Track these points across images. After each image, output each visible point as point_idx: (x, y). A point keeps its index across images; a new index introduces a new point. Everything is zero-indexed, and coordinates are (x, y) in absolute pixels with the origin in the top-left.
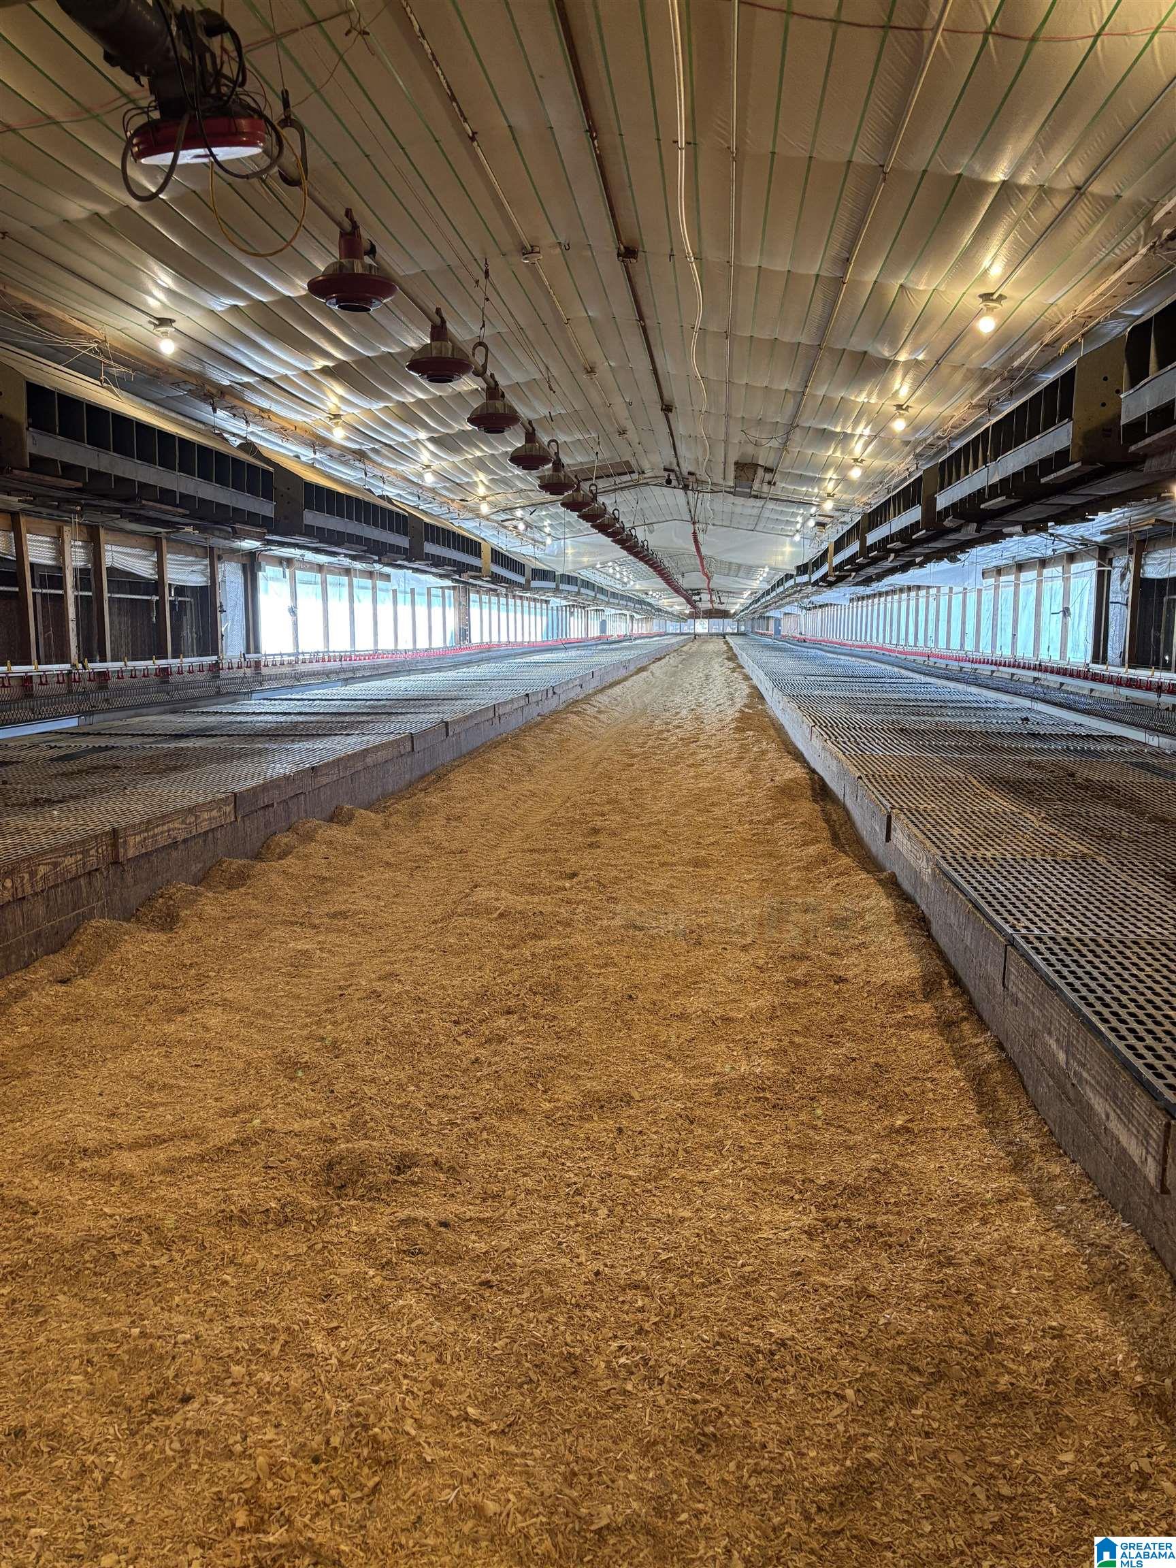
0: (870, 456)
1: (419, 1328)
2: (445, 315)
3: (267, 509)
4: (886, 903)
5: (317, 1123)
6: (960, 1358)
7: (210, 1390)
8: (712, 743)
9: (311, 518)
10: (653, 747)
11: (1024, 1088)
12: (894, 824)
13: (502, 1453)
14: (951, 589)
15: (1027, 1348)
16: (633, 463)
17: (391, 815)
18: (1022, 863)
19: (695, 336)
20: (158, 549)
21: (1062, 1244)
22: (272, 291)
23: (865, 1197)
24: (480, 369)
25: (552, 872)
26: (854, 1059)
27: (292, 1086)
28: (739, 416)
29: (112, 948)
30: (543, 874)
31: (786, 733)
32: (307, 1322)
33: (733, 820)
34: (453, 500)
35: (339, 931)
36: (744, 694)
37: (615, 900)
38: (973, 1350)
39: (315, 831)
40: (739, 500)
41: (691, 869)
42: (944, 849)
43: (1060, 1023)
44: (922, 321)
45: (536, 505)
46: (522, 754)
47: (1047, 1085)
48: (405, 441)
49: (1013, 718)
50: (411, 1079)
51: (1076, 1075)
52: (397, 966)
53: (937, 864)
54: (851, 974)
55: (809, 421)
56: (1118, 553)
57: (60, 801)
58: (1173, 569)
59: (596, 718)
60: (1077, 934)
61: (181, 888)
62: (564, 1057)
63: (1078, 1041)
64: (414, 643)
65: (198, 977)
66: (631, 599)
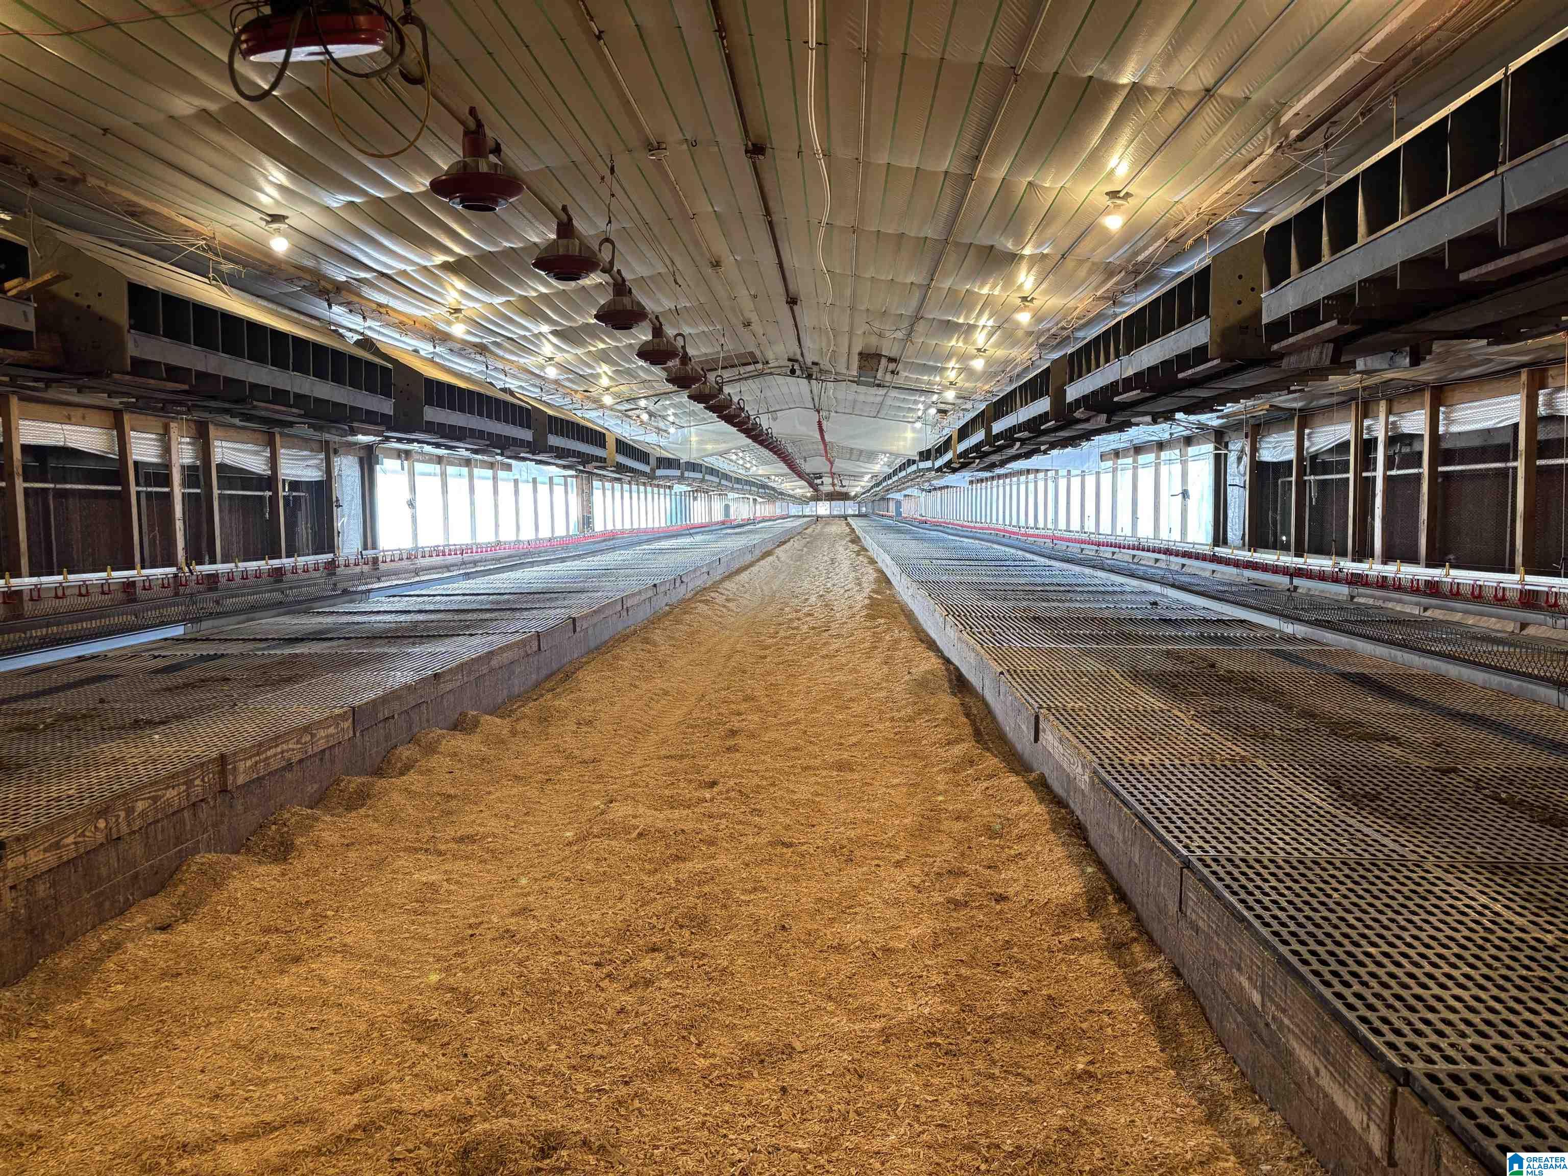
0: (993, 346)
2: (571, 212)
3: (386, 406)
4: (1040, 809)
5: (450, 1097)
8: (844, 631)
9: (432, 414)
10: (785, 638)
11: (1207, 1020)
12: (1042, 725)
14: (1069, 471)
16: (758, 353)
17: (518, 720)
18: (1182, 769)
19: (822, 231)
20: (271, 444)
22: (390, 187)
24: (608, 266)
25: (690, 781)
26: (1025, 993)
27: (420, 1050)
28: (863, 308)
29: (218, 886)
30: (682, 784)
31: (916, 619)
33: (873, 717)
34: (576, 391)
35: (467, 858)
36: (871, 579)
37: (759, 813)
39: (438, 741)
40: (862, 389)
41: (835, 773)
42: (1100, 755)
43: (1252, 960)
44: (1048, 218)
45: (660, 396)
46: (652, 648)
47: (1235, 1021)
48: (527, 334)
49: (1142, 603)
50: (552, 1035)
51: (1273, 1018)
52: (531, 899)
53: (1095, 772)
54: (1011, 891)
55: (933, 313)
56: (1233, 437)
57: (162, 723)
58: (1288, 453)
59: (724, 606)
60: (1254, 853)
61: (295, 813)
62: (718, 1003)
63: (1275, 983)
64: (537, 534)
65: (314, 918)
66: (754, 484)
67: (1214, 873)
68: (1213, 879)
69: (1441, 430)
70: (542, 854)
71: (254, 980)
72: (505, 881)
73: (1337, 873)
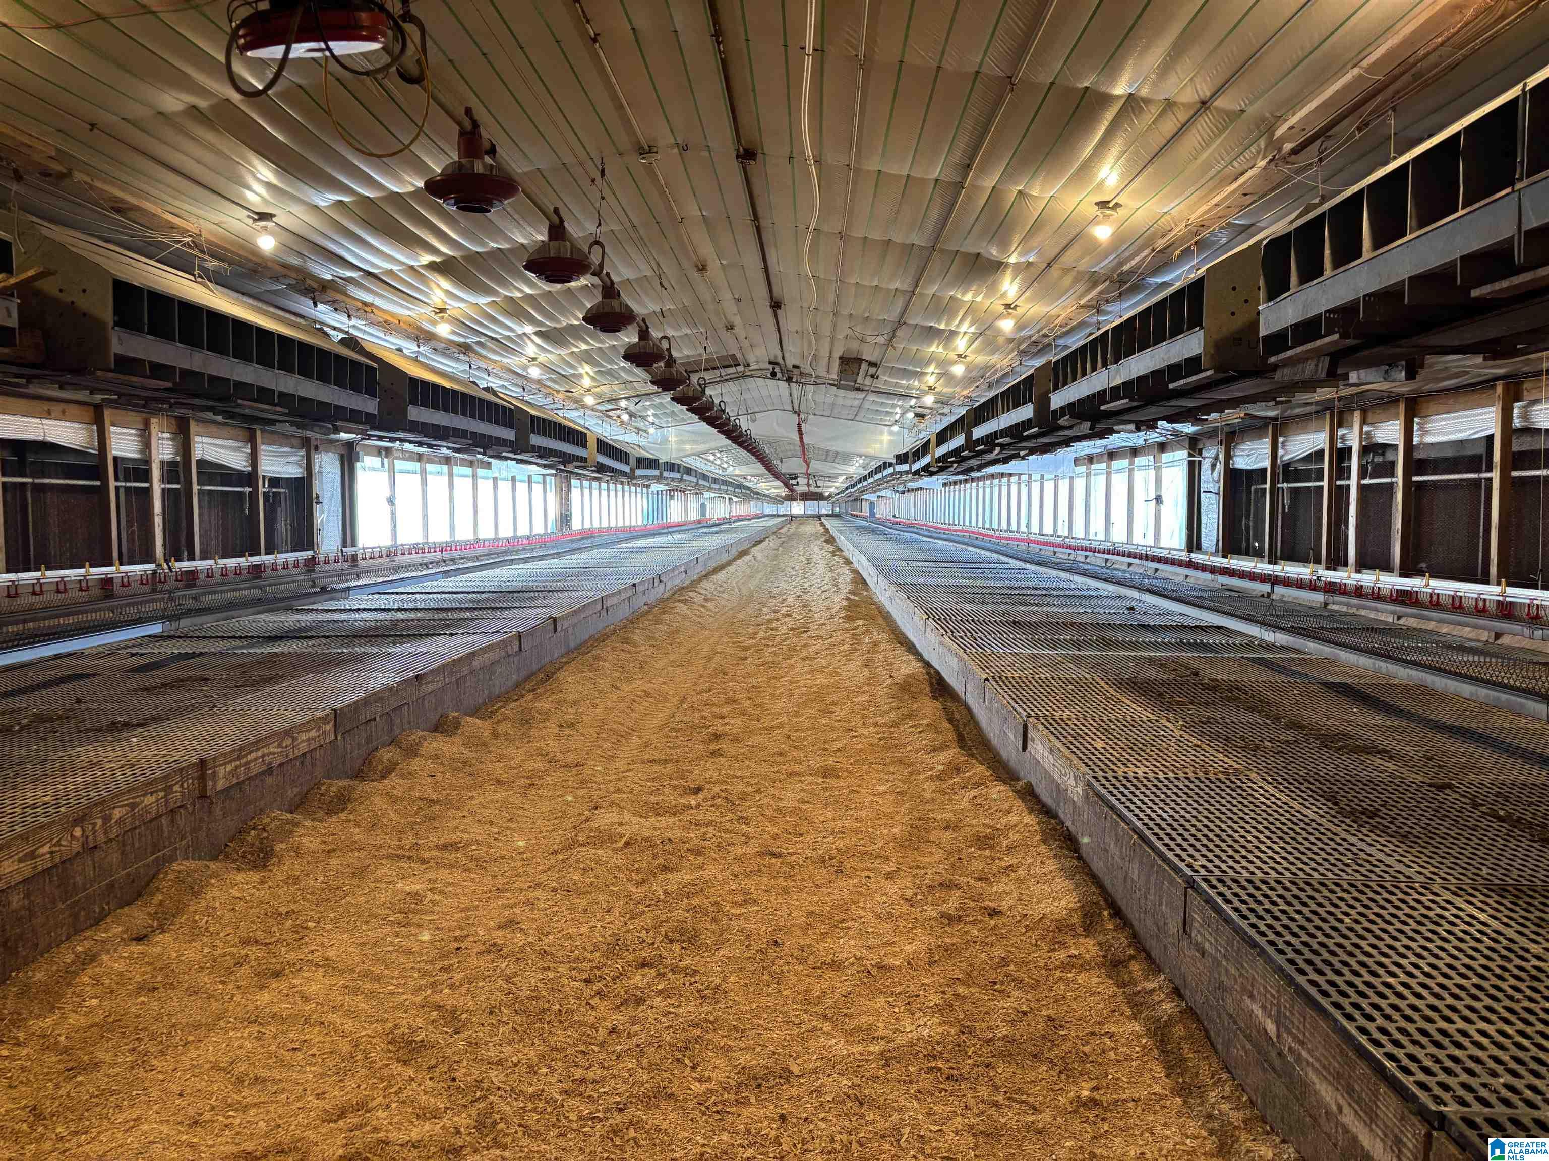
0: (972, 353)
2: (562, 214)
3: (370, 406)
4: (1029, 820)
8: (823, 633)
9: (415, 413)
10: (764, 639)
11: (1212, 1044)
12: (1031, 733)
14: (1042, 476)
16: (739, 356)
17: (499, 721)
18: (1177, 783)
19: (810, 236)
20: (252, 440)
22: (380, 186)
24: (597, 268)
25: (675, 787)
26: (1024, 1013)
28: (846, 313)
29: (196, 894)
30: (667, 790)
31: (894, 621)
33: (856, 722)
34: (558, 392)
35: (451, 866)
36: (848, 580)
37: (746, 821)
39: (420, 744)
40: (842, 392)
41: (820, 780)
42: (1093, 767)
43: (1265, 988)
44: (1037, 226)
45: (640, 396)
46: (632, 649)
47: (1244, 1047)
48: (511, 334)
49: (1119, 608)
50: (542, 1057)
51: (1290, 1048)
52: (517, 910)
53: (1089, 784)
54: (1005, 905)
55: (915, 319)
56: (1208, 444)
57: (140, 725)
58: (1263, 460)
59: (703, 606)
60: (1259, 874)
61: (275, 817)
62: (711, 1023)
63: (1292, 1014)
64: (515, 530)
65: (295, 929)
66: (730, 484)
67: (1221, 894)
68: (1219, 900)
69: (1416, 440)
70: (527, 862)
71: (233, 996)
72: (490, 891)
73: (1345, 895)
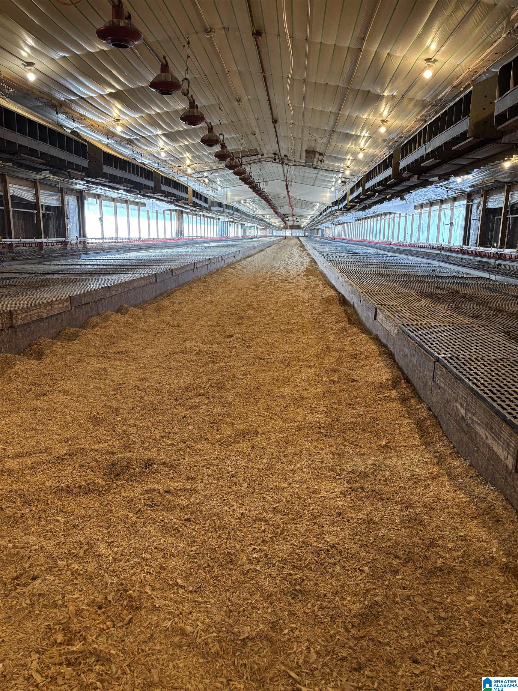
0: (368, 147)
1: (154, 541)
2: (168, 60)
3: (85, 163)
4: (374, 347)
5: (106, 445)
6: (418, 551)
7: (47, 573)
8: (294, 281)
9: (106, 169)
10: (267, 283)
11: (441, 427)
12: (378, 312)
13: (195, 601)
14: (400, 214)
15: (450, 546)
16: (259, 150)
17: (146, 310)
18: (439, 327)
19: (289, 81)
20: (36, 187)
21: (463, 497)
22: (83, 48)
23: (369, 477)
24: (186, 91)
25: (221, 335)
26: (361, 415)
27: (95, 428)
28: (308, 126)
29: (11, 367)
30: (217, 336)
31: (327, 277)
32: (98, 540)
33: (304, 313)
34: (175, 166)
35: (120, 360)
36: (308, 261)
37: (251, 347)
38: (424, 547)
39: (110, 316)
40: (307, 169)
41: (285, 334)
42: (403, 321)
43: (462, 396)
45: (213, 170)
46: (207, 285)
47: (453, 426)
48: (151, 135)
49: (428, 270)
50: (153, 425)
51: (470, 419)
52: (148, 375)
53: (400, 328)
54: (359, 378)
55: (340, 129)
56: (476, 197)
58: (501, 204)
59: (241, 270)
61: (45, 340)
62: (227, 415)
63: (472, 403)
64: (158, 236)
65: (52, 380)
66: (256, 218)
67: (449, 362)
68: (449, 365)
73: (504, 363)
